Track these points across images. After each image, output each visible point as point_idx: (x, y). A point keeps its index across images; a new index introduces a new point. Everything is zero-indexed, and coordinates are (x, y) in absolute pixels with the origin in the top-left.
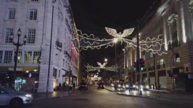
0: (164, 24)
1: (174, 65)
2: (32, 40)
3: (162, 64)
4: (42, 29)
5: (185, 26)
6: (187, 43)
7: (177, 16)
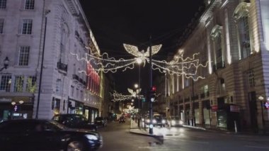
0: (208, 38)
1: (219, 93)
2: (25, 61)
3: (206, 91)
4: (38, 47)
5: (230, 42)
6: (231, 65)
7: (221, 27)
